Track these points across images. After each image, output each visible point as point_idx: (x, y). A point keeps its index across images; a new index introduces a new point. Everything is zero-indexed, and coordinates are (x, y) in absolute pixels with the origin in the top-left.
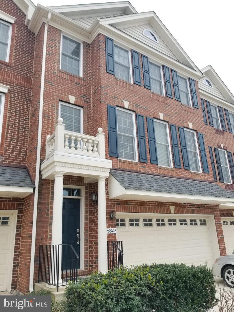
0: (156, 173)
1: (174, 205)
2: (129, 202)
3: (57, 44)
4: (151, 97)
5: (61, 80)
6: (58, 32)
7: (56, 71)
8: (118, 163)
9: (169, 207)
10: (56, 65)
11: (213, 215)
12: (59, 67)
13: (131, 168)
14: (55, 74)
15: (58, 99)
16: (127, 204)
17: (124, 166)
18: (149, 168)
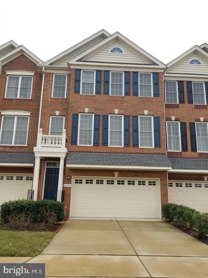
0: (106, 151)
1: (118, 171)
2: (82, 170)
3: (50, 83)
4: (109, 100)
5: (52, 104)
6: (51, 75)
7: (49, 99)
8: (76, 148)
9: (113, 172)
10: (49, 95)
11: (159, 179)
12: (51, 96)
13: (86, 149)
14: (48, 101)
15: (49, 115)
16: (80, 171)
17: (81, 150)
18: (101, 149)
